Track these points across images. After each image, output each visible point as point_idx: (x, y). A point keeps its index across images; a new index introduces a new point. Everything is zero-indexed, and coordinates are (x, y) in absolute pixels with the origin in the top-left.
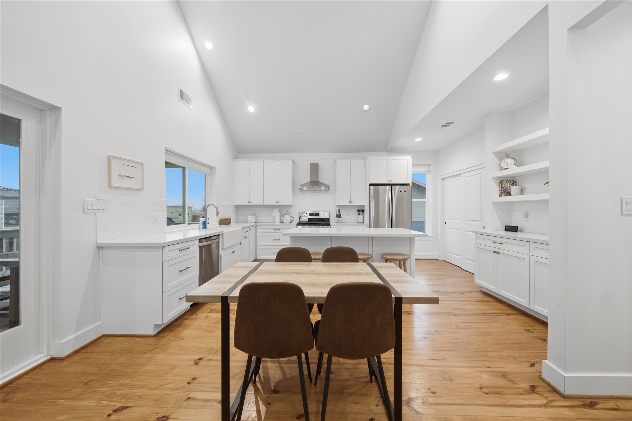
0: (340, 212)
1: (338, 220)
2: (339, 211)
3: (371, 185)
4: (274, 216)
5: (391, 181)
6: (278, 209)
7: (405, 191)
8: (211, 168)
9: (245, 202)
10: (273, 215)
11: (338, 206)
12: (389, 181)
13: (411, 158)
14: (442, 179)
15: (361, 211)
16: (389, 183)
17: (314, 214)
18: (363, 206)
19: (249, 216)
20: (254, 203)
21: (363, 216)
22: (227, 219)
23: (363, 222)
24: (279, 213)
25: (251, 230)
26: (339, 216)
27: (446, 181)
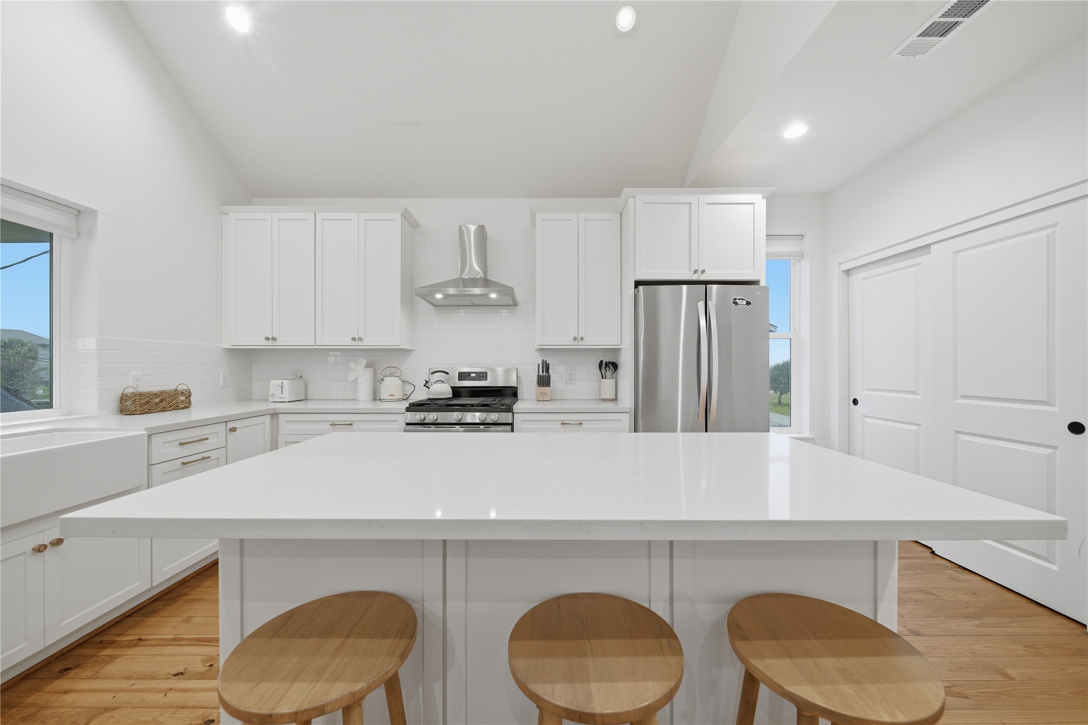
0: (547, 370)
1: (541, 393)
2: (546, 367)
3: (638, 284)
4: (356, 380)
5: (703, 271)
6: (363, 362)
7: (748, 303)
8: (78, 212)
9: (256, 340)
10: (351, 378)
11: (542, 350)
12: (696, 272)
13: (765, 201)
14: (844, 272)
15: (610, 366)
16: (695, 278)
17: (472, 375)
18: (616, 351)
19: (273, 382)
20: (285, 340)
21: (614, 380)
22: (176, 393)
23: (615, 399)
24: (369, 373)
25: (233, 430)
26: (544, 381)
27: (856, 277)
